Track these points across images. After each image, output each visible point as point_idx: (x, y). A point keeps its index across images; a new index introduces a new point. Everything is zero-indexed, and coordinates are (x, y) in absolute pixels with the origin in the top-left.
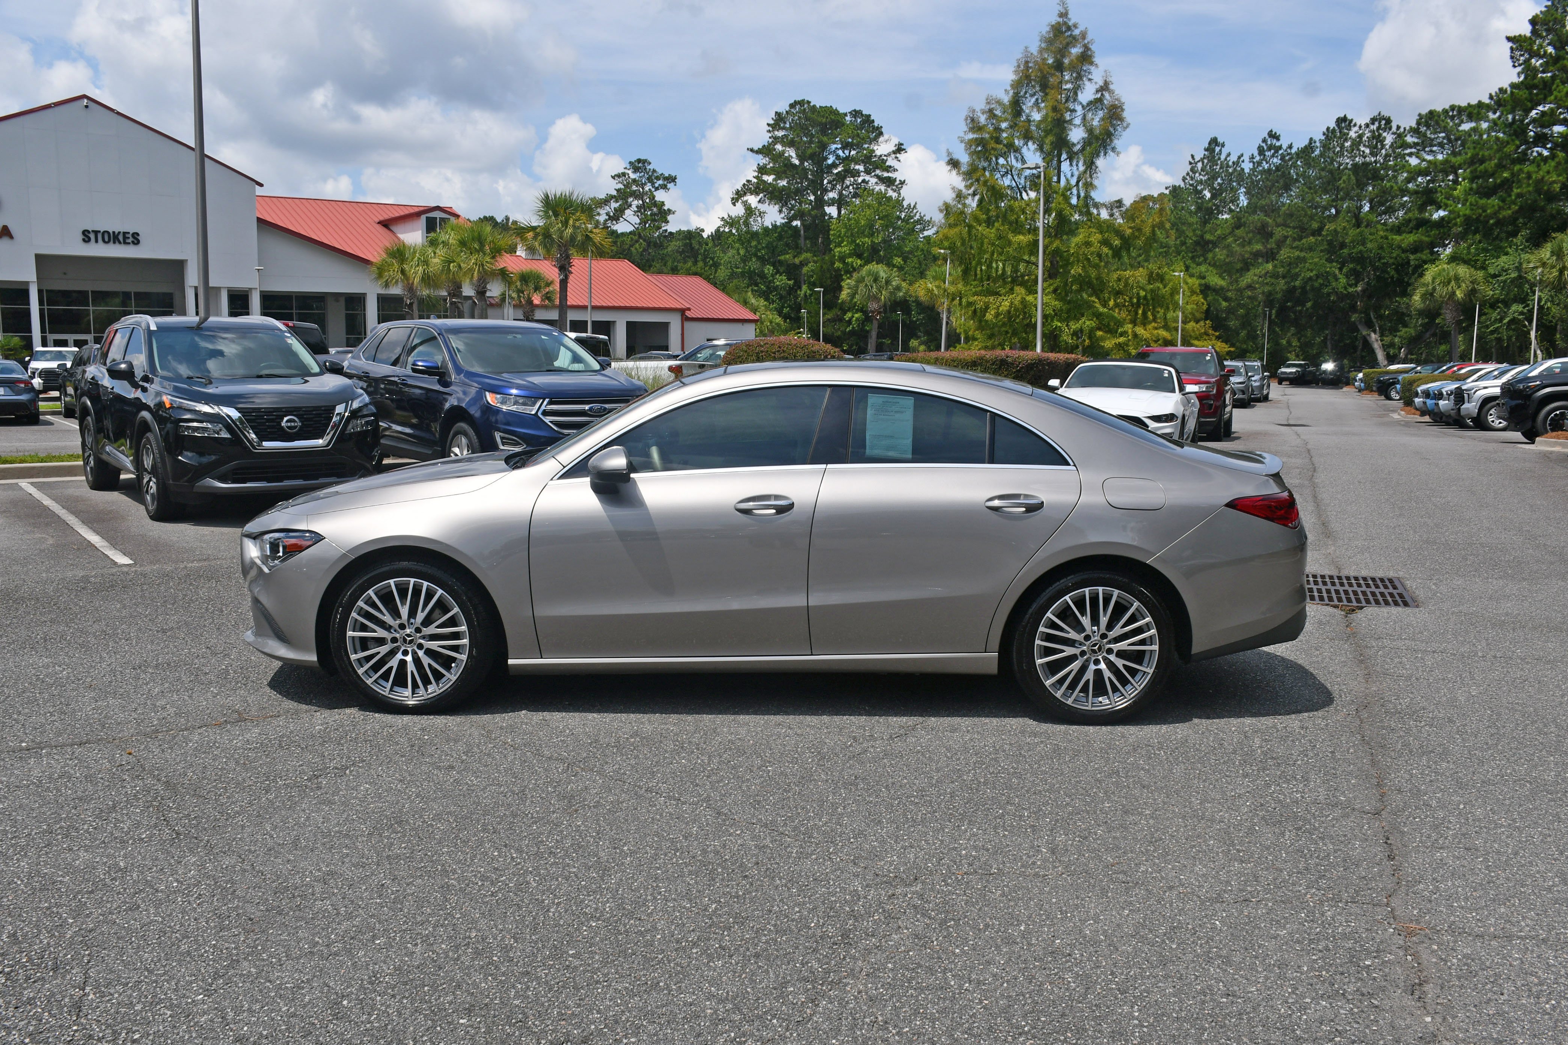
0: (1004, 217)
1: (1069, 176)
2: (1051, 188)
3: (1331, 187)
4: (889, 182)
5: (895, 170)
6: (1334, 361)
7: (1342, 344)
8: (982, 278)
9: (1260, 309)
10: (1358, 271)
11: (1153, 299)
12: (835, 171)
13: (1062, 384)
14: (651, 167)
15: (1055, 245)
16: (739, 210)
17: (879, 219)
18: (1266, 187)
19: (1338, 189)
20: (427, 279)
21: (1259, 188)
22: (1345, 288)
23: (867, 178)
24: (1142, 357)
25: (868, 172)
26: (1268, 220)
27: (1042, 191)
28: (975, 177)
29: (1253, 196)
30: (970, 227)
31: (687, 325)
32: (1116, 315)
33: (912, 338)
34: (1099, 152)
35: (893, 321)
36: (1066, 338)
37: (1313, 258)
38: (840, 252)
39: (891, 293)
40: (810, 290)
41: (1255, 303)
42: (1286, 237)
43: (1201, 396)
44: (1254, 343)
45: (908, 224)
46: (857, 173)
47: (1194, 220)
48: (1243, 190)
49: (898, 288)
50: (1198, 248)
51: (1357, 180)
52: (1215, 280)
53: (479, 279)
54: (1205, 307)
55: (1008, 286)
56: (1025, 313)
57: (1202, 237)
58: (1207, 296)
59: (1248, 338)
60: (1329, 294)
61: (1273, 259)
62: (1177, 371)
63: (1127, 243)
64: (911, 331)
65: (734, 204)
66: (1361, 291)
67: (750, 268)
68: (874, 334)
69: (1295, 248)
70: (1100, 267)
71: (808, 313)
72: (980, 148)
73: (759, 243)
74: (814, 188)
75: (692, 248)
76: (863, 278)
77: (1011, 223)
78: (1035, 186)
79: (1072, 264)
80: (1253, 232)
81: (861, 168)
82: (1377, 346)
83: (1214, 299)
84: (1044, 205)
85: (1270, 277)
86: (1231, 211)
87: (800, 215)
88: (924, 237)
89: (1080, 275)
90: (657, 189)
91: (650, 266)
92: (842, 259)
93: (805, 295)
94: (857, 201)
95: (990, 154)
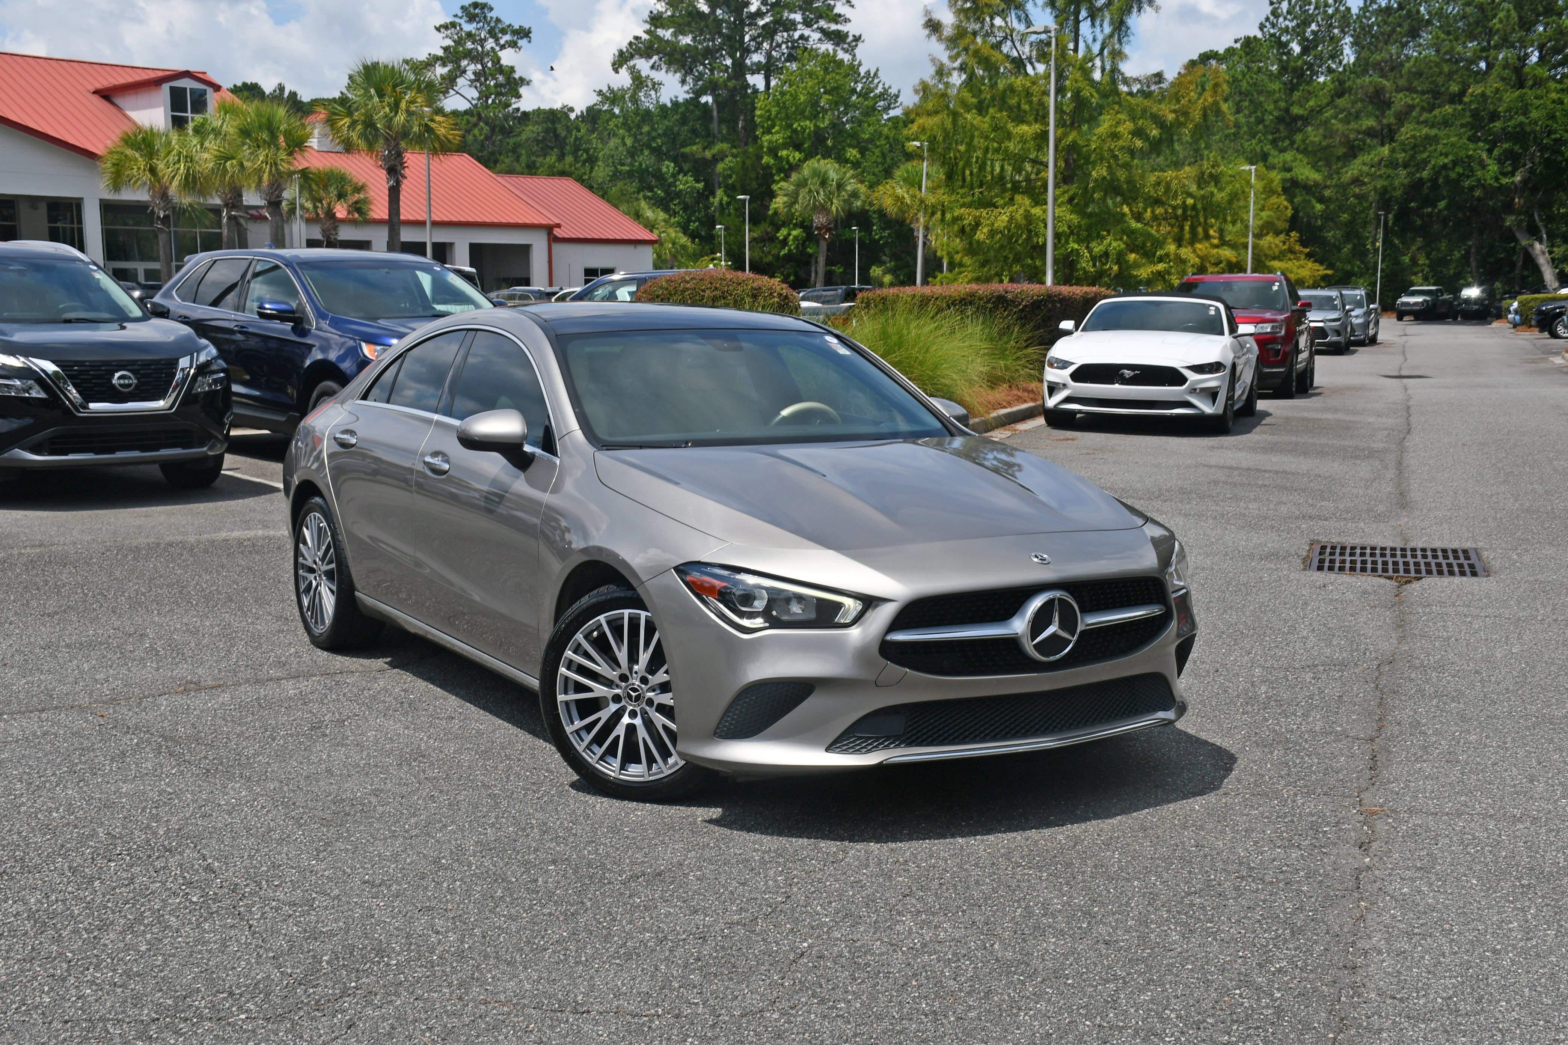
0: (1001, 101)
1: (1090, 41)
2: (1065, 60)
3: (1480, 29)
4: (838, 38)
5: (847, 20)
6: (1480, 284)
7: (1491, 260)
8: (972, 184)
9: (1371, 212)
10: (1517, 153)
11: (1205, 209)
12: (761, 23)
13: (1077, 327)
14: (494, 14)
15: (1070, 138)
16: (623, 79)
17: (825, 93)
18: (1382, 34)
19: (1491, 33)
20: (191, 182)
21: (1373, 36)
22: (1497, 179)
23: (807, 32)
24: (1187, 289)
25: (808, 23)
26: (1385, 82)
27: (1052, 63)
28: (963, 43)
29: (1363, 48)
30: (955, 115)
31: (557, 248)
32: (1153, 232)
33: (873, 264)
34: (1132, 7)
35: (846, 240)
36: (1085, 264)
37: (1448, 137)
38: (770, 142)
39: (845, 201)
40: (728, 196)
41: (1365, 205)
42: (1412, 107)
43: (1262, 341)
44: (1362, 262)
45: (866, 99)
46: (791, 26)
47: (1276, 86)
48: (1348, 39)
49: (855, 195)
50: (1282, 127)
51: (1521, 18)
52: (1306, 173)
53: (271, 185)
54: (1289, 212)
55: (1008, 195)
56: (1030, 231)
57: (1287, 110)
58: (1295, 196)
59: (1354, 256)
60: (1472, 189)
61: (1392, 140)
62: (1228, 308)
63: (1169, 131)
64: (871, 255)
65: (617, 72)
66: (1521, 182)
67: (641, 164)
68: (822, 260)
69: (1422, 122)
70: (1131, 167)
71: (725, 230)
72: (968, 5)
73: (653, 129)
74: (731, 47)
75: (557, 136)
76: (806, 180)
77: (1010, 109)
78: (1043, 57)
79: (1094, 163)
80: (1362, 101)
81: (798, 17)
82: (1543, 261)
83: (1304, 201)
84: (1056, 84)
85: (1385, 166)
86: (1330, 71)
87: (712, 87)
88: (889, 119)
89: (1104, 178)
90: (503, 47)
91: (496, 162)
92: (773, 151)
93: (721, 204)
94: (794, 66)
95: (983, 13)
